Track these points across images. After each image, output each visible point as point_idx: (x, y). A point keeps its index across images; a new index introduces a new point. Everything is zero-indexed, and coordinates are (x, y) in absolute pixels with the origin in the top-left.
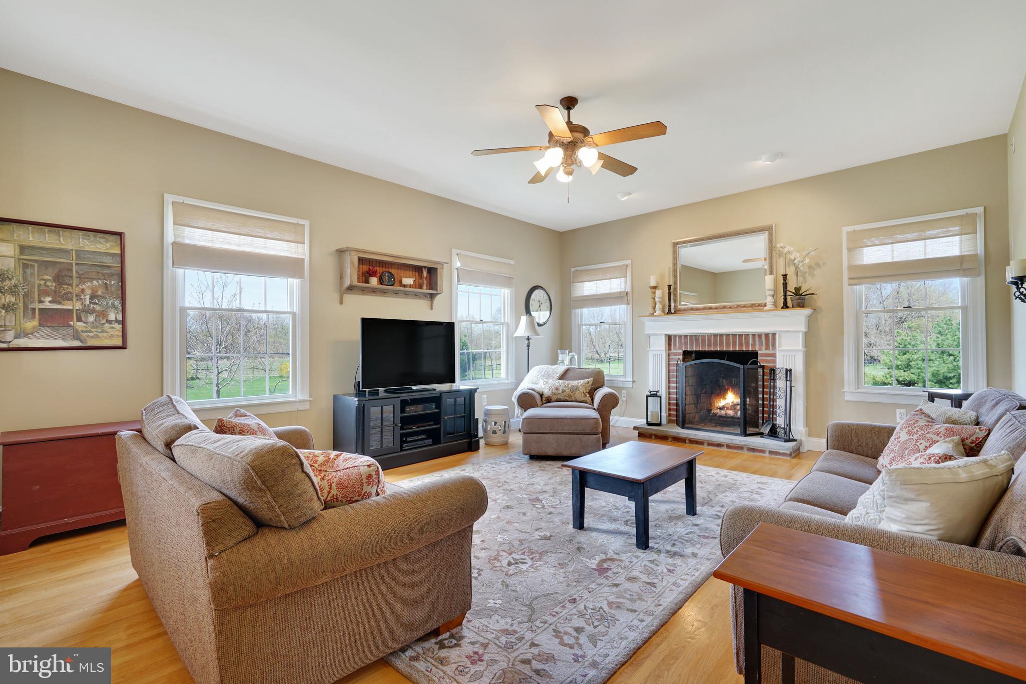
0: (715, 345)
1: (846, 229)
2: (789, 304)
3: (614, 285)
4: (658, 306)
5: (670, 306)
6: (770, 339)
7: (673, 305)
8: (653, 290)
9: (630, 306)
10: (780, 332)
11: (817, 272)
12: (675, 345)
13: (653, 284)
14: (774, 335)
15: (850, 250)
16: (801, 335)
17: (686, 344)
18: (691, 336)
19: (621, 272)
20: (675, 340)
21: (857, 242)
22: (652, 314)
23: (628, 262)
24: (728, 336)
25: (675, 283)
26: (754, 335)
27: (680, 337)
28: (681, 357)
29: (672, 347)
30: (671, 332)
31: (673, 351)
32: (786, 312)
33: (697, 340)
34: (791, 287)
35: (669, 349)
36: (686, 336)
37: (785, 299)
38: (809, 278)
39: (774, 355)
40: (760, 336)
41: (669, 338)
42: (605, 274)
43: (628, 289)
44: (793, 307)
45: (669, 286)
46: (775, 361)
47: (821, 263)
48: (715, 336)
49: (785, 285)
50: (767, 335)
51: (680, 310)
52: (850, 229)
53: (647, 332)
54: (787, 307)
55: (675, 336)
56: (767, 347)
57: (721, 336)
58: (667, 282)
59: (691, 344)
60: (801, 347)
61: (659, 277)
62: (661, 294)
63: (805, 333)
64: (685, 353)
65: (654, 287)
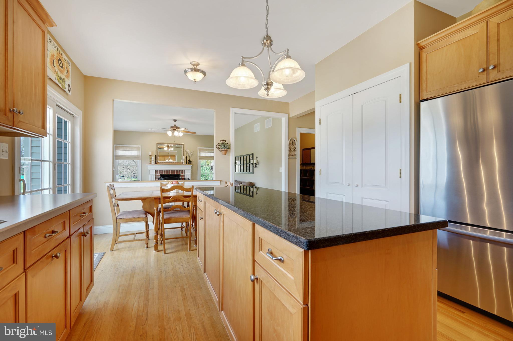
0: (170, 173)
1: (198, 148)
3: (134, 153)
4: (153, 161)
6: (183, 171)
7: (156, 161)
8: (150, 156)
9: (141, 160)
10: (186, 170)
11: (193, 156)
12: (158, 173)
13: (150, 154)
14: (184, 170)
15: (199, 152)
17: (161, 173)
18: (163, 170)
19: (138, 149)
20: (158, 171)
21: (201, 151)
22: (151, 164)
23: (140, 146)
24: (173, 170)
26: (180, 170)
27: (159, 170)
28: (160, 176)
29: (157, 173)
30: (157, 169)
31: (157, 175)
32: (187, 165)
33: (164, 171)
34: (188, 159)
35: (156, 174)
36: (161, 170)
37: (186, 162)
38: (191, 158)
39: (184, 175)
40: (181, 170)
41: (156, 171)
42: (131, 149)
43: (140, 155)
44: (189, 164)
45: (156, 156)
46: (184, 177)
47: (193, 154)
48: (170, 170)
49: (186, 159)
50: (183, 170)
51: (159, 163)
52: (199, 148)
55: (158, 170)
56: (183, 174)
57: (171, 170)
58: (155, 154)
59: (163, 173)
60: (190, 173)
61: (152, 152)
62: (153, 158)
63: (191, 170)
64: (161, 175)
65: (151, 156)
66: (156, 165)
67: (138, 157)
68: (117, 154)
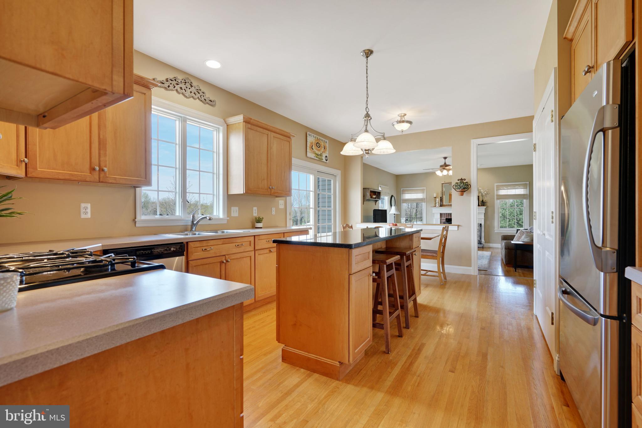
1: (496, 184)
2: (480, 204)
3: (419, 196)
4: (437, 204)
5: (441, 204)
7: (442, 203)
9: (425, 203)
11: (488, 196)
12: (443, 216)
13: (435, 196)
15: (497, 190)
16: (483, 214)
17: (447, 216)
18: (449, 214)
19: (422, 192)
21: (499, 188)
22: (435, 206)
23: (425, 188)
25: (443, 196)
27: (445, 214)
28: (445, 220)
29: (442, 217)
30: (442, 212)
31: (442, 218)
34: (481, 200)
35: (441, 218)
36: (447, 214)
37: (478, 203)
38: (485, 197)
41: (441, 214)
42: (416, 191)
43: (425, 197)
44: (481, 206)
47: (489, 193)
49: (478, 199)
51: (444, 205)
52: (497, 184)
53: (433, 212)
54: (479, 206)
55: (443, 214)
58: (440, 196)
59: (449, 216)
60: (483, 217)
61: (437, 194)
62: (438, 200)
63: (484, 213)
64: (446, 219)
65: (436, 197)
66: (441, 207)
67: (422, 200)
68: (404, 198)
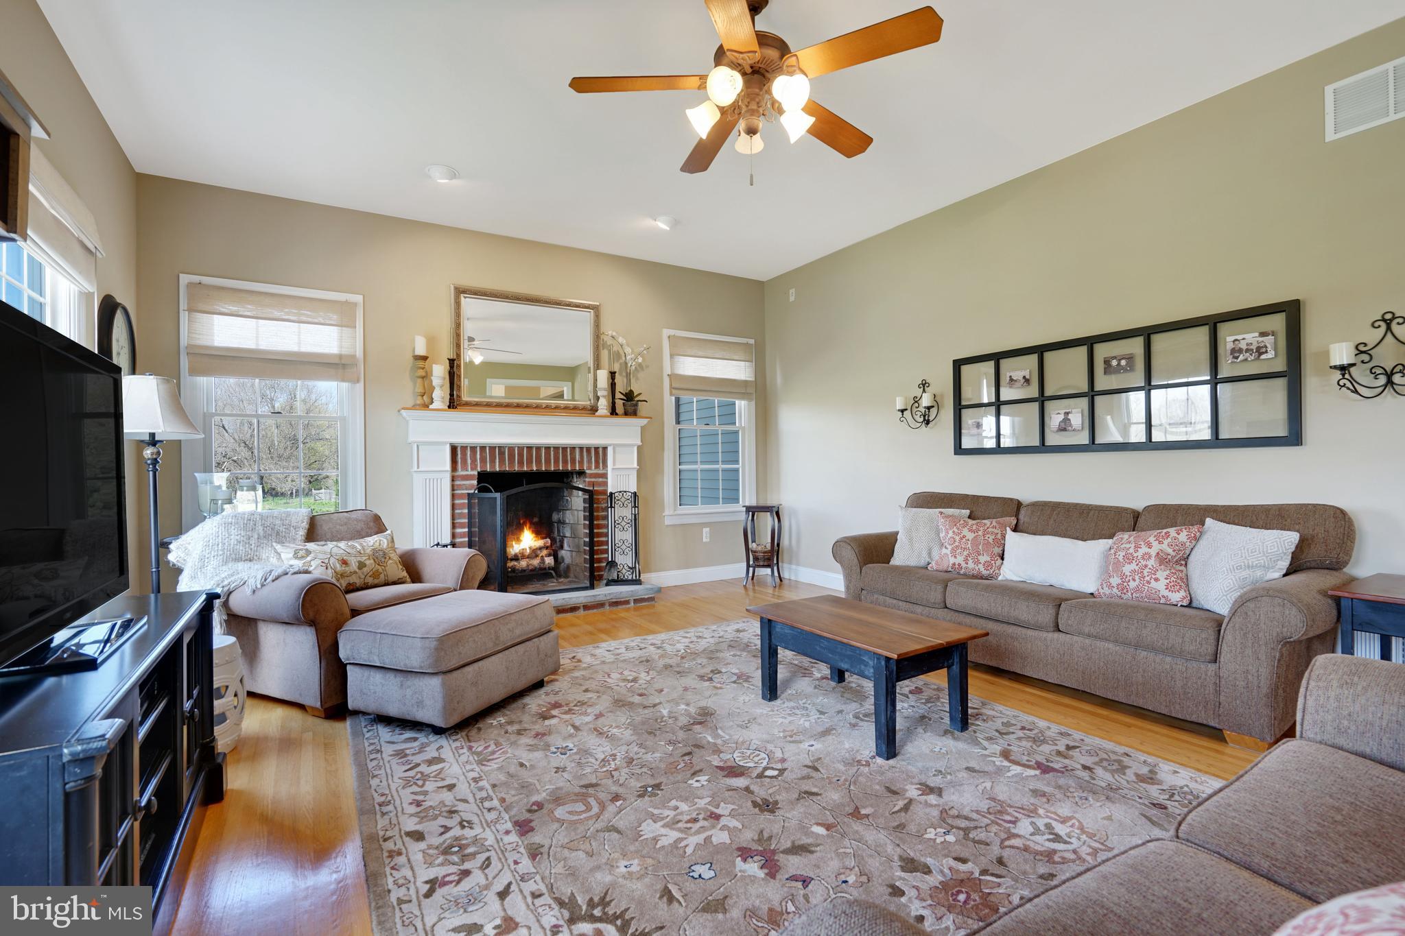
0: (530, 462)
1: (666, 332)
2: (619, 410)
4: (437, 394)
5: (452, 395)
6: (599, 454)
7: (455, 393)
8: (421, 363)
9: (360, 386)
10: (615, 446)
11: (641, 375)
12: (464, 461)
13: (421, 351)
14: (605, 449)
15: (672, 356)
16: (636, 448)
17: (483, 460)
18: (492, 448)
19: (344, 316)
20: (464, 454)
21: (678, 348)
22: (426, 406)
23: (358, 298)
24: (548, 448)
25: (457, 355)
26: (581, 449)
27: (473, 449)
28: (475, 482)
29: (459, 466)
30: (461, 439)
31: (460, 472)
32: (615, 420)
33: (502, 453)
34: (621, 387)
35: (454, 469)
36: (483, 448)
37: (614, 404)
39: (605, 476)
40: (588, 449)
41: (454, 449)
43: (358, 352)
44: (626, 414)
45: (451, 361)
46: (606, 484)
47: (645, 364)
48: (530, 448)
49: (613, 385)
50: (596, 449)
51: (467, 404)
52: (672, 332)
53: (411, 439)
54: (617, 415)
55: (464, 448)
56: (597, 466)
57: (538, 448)
58: (447, 352)
59: (493, 461)
60: (635, 465)
61: (431, 341)
62: (439, 372)
63: (639, 448)
64: (482, 477)
65: (425, 358)
66: (453, 414)
67: (344, 366)
68: (203, 340)
